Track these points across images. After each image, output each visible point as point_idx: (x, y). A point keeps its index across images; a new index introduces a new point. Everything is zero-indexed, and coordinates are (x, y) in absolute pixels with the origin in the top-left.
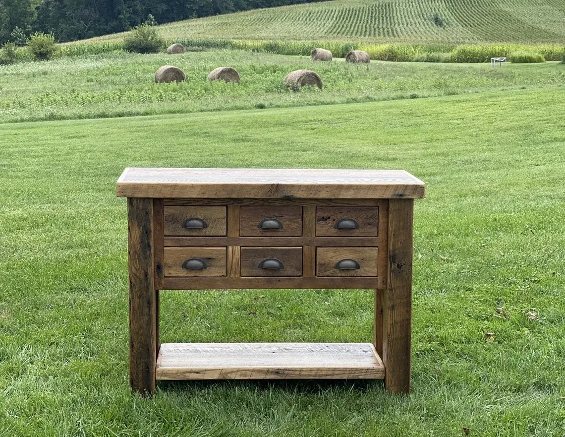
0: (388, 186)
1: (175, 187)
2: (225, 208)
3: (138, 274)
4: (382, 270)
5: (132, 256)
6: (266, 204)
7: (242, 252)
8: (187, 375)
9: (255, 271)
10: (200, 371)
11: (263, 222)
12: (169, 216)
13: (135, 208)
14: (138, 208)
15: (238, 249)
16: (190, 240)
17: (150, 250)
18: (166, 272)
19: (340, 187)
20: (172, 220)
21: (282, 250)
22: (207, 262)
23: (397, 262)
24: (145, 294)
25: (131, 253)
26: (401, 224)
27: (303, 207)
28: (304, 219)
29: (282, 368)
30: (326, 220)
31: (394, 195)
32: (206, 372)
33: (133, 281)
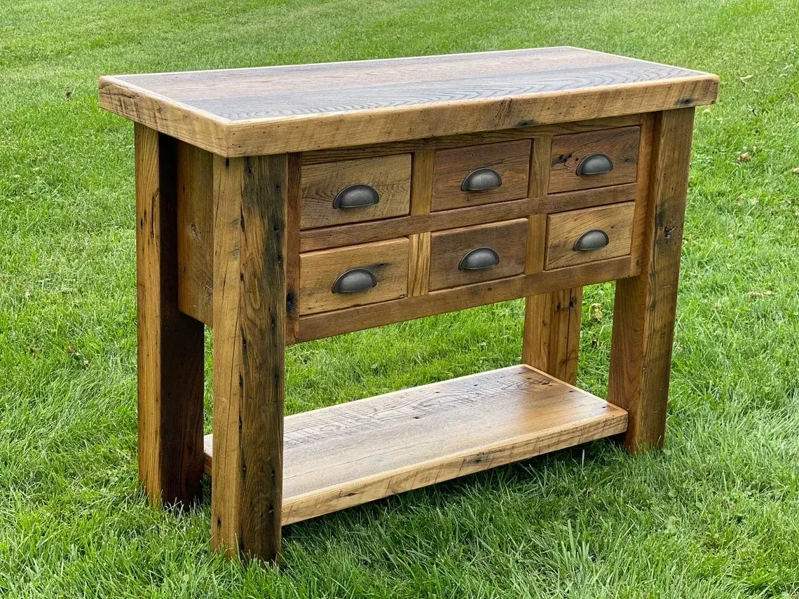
0: (670, 87)
1: (338, 123)
2: (410, 157)
3: (258, 322)
4: (638, 241)
5: (247, 283)
6: (476, 140)
7: (435, 243)
8: (333, 503)
9: (453, 277)
10: (357, 490)
11: (472, 176)
12: (311, 186)
13: (256, 177)
14: (261, 177)
15: (427, 237)
16: (346, 232)
17: (281, 265)
18: (304, 307)
19: (604, 96)
20: (315, 196)
21: (497, 229)
22: (376, 272)
23: (665, 225)
24: (271, 361)
25: (246, 278)
26: (676, 154)
27: (532, 140)
28: (533, 164)
29: (485, 452)
30: (565, 160)
31: (677, 103)
32: (366, 489)
33: (249, 337)
